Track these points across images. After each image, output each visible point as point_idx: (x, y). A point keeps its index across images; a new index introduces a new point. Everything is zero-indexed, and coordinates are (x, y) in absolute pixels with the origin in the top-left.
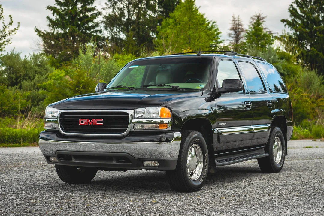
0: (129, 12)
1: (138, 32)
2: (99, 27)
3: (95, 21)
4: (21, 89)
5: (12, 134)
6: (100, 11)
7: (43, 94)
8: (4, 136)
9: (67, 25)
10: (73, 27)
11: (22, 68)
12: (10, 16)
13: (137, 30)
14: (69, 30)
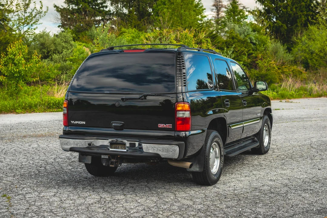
1: (138, 8)
2: (106, 4)
4: (52, 61)
5: (55, 102)
7: (70, 64)
8: (50, 103)
9: (80, 2)
10: (85, 4)
11: (52, 44)
13: (138, 6)
14: (82, 6)
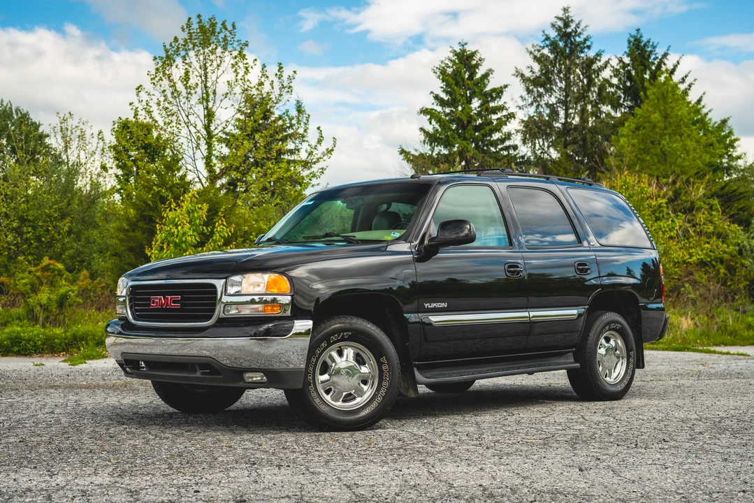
0: (566, 110)
2: (512, 141)
3: (505, 129)
6: (513, 111)
9: (454, 138)
10: (464, 142)
12: (318, 128)
13: (581, 143)
14: (458, 147)
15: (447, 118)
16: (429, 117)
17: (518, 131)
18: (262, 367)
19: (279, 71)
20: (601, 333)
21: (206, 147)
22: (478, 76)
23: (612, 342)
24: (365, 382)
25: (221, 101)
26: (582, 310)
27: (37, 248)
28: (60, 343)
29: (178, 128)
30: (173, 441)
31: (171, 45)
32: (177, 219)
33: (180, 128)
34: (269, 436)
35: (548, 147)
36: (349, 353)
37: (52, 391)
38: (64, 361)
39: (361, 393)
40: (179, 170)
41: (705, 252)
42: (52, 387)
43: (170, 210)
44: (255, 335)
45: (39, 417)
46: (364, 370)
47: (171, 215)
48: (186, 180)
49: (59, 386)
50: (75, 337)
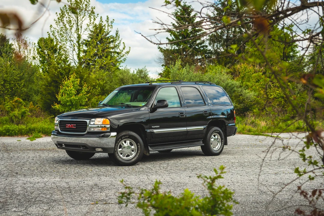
0: (228, 31)
2: (205, 44)
9: (181, 43)
10: (185, 44)
12: (123, 43)
14: (182, 46)
15: (178, 34)
16: (170, 33)
17: (207, 40)
18: (101, 147)
19: (107, 19)
20: (212, 134)
21: (78, 50)
22: (191, 16)
23: (216, 137)
24: (133, 151)
25: (84, 31)
26: (205, 126)
27: (11, 92)
28: (25, 132)
29: (66, 42)
30: (74, 169)
31: (63, 8)
32: (68, 85)
33: (67, 42)
34: (103, 167)
35: (220, 46)
36: (128, 142)
37: (29, 151)
38: (28, 139)
39: (132, 154)
40: (67, 62)
41: (276, 94)
42: (28, 150)
43: (65, 81)
44: (99, 137)
45: (30, 161)
46: (133, 147)
47: (66, 83)
48: (71, 66)
49: (30, 150)
50: (30, 129)
